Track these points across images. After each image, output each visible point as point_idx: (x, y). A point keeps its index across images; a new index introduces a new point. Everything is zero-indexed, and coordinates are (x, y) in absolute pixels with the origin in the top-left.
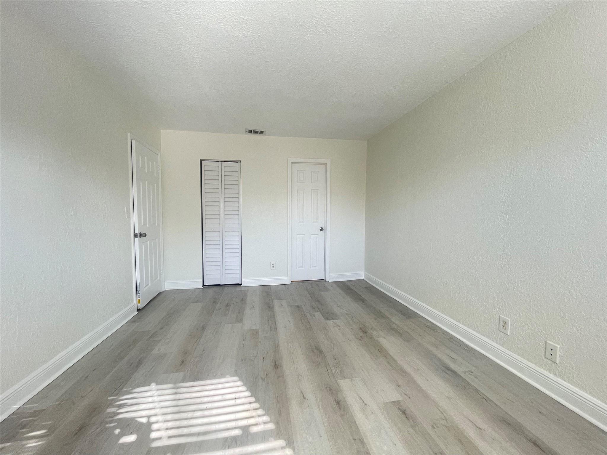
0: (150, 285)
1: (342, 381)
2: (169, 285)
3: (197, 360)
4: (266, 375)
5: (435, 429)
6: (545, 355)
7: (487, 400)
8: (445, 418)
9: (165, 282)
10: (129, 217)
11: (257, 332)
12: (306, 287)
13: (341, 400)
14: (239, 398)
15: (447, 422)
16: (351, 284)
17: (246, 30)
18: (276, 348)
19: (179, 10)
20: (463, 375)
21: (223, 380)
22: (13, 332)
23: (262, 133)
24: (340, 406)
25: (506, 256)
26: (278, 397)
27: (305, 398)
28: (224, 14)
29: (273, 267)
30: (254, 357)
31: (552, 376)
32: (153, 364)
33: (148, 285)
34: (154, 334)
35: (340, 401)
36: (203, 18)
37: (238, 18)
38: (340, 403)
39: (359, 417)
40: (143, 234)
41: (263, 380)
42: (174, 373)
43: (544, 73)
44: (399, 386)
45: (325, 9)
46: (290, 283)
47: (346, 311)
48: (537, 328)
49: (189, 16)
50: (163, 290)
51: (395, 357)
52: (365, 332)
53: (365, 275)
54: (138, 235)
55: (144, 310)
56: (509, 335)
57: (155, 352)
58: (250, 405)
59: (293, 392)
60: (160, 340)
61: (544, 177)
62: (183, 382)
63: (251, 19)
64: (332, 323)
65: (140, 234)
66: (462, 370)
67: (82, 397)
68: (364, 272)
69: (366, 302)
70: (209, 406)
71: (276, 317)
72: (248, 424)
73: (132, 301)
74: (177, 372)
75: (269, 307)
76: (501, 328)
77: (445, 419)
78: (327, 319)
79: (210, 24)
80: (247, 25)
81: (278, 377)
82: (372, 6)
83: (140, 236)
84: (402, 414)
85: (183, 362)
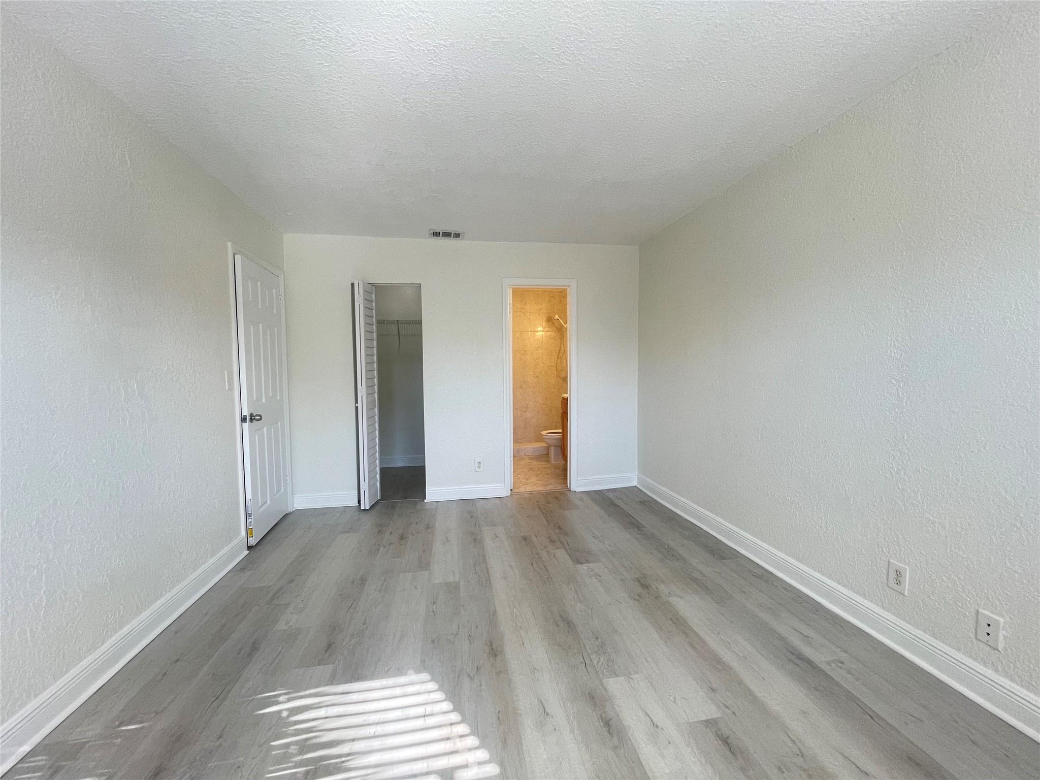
0: (268, 502)
1: (611, 680)
2: (300, 502)
3: (355, 641)
4: (476, 668)
5: (784, 774)
6: (976, 635)
7: (873, 716)
8: (801, 752)
9: (294, 496)
10: (231, 388)
11: (456, 587)
12: (537, 502)
13: (611, 719)
14: (432, 715)
15: (805, 761)
16: (615, 494)
17: (434, 64)
18: (492, 618)
19: (317, 32)
20: (824, 667)
21: (402, 680)
22: (36, 602)
23: (457, 235)
24: (611, 730)
25: (899, 455)
26: (499, 712)
27: (548, 714)
28: (396, 38)
29: (479, 467)
30: (454, 636)
31: (989, 673)
32: (278, 649)
33: (266, 502)
34: (276, 593)
35: (609, 720)
36: (359, 45)
37: (421, 43)
38: (611, 722)
39: (646, 750)
40: (257, 415)
41: (471, 678)
42: (315, 667)
43: (968, 130)
44: (713, 690)
45: (576, 24)
46: (509, 495)
47: (610, 546)
48: (960, 586)
49: (334, 42)
50: (290, 510)
51: (702, 634)
52: (645, 587)
53: (639, 480)
54: (248, 418)
55: (259, 548)
56: (906, 595)
57: (281, 626)
58: (451, 728)
59: (525, 702)
60: (289, 604)
61: (971, 316)
62: (332, 684)
63: (444, 45)
64: (586, 568)
65: (251, 415)
66: (823, 659)
67: (157, 713)
68: (636, 473)
69: (643, 529)
70: (379, 729)
71: (488, 560)
72: (450, 766)
73: (239, 534)
74: (319, 665)
75: (475, 540)
76: (892, 583)
77: (800, 754)
78: (578, 562)
79: (370, 54)
80: (437, 54)
81: (498, 674)
82: (658, 18)
83: (251, 420)
84: (722, 745)
85: (329, 646)
